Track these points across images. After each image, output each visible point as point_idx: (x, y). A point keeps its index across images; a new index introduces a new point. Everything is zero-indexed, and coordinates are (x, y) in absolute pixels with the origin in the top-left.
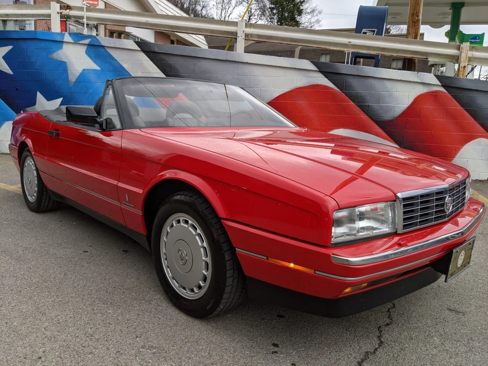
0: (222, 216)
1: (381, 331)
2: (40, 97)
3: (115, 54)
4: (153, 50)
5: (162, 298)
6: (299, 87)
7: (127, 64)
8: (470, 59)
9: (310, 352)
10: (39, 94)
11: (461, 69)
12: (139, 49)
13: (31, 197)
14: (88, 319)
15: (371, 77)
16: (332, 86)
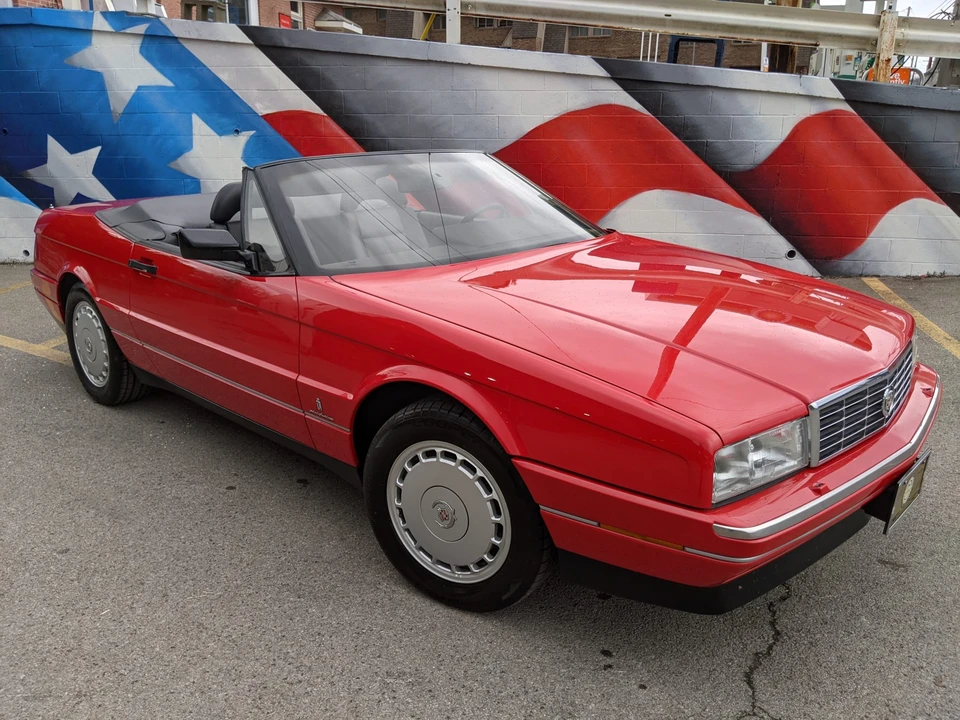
0: (512, 453)
1: (775, 613)
2: (53, 145)
3: (200, 53)
4: (280, 44)
5: (395, 577)
6: (573, 109)
7: (226, 74)
8: (899, 44)
9: (665, 662)
10: (50, 138)
11: (881, 65)
12: (251, 42)
13: (97, 377)
14: (279, 629)
15: (708, 87)
16: (637, 106)
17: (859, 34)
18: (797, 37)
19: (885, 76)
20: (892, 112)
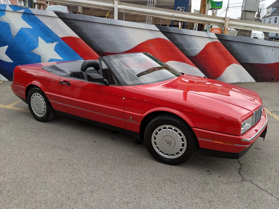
6: (150, 39)
7: (50, 25)
8: (229, 25)
11: (225, 30)
15: (186, 34)
16: (167, 39)
17: (220, 22)
18: (205, 22)
19: (226, 33)
20: (229, 42)
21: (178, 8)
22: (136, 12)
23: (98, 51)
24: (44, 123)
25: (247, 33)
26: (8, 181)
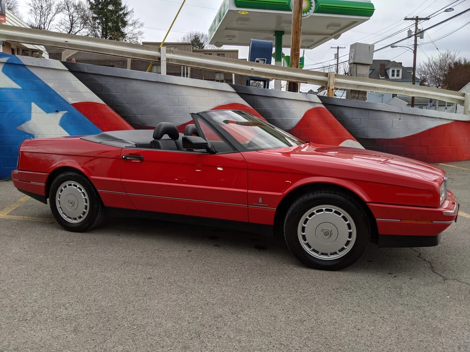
0: (367, 201)
1: (422, 258)
3: (38, 73)
4: (83, 71)
6: (221, 105)
7: (52, 84)
9: (408, 273)
11: (330, 91)
12: (67, 69)
13: (74, 219)
15: (274, 97)
16: (246, 104)
17: (319, 79)
18: (299, 80)
20: (338, 108)
21: (257, 59)
22: (195, 65)
23: (136, 125)
24: (83, 234)
25: (361, 96)
26: (77, 314)
